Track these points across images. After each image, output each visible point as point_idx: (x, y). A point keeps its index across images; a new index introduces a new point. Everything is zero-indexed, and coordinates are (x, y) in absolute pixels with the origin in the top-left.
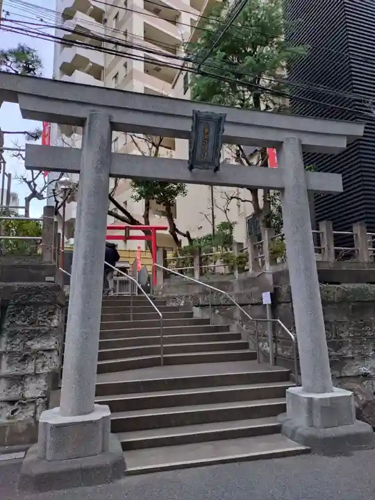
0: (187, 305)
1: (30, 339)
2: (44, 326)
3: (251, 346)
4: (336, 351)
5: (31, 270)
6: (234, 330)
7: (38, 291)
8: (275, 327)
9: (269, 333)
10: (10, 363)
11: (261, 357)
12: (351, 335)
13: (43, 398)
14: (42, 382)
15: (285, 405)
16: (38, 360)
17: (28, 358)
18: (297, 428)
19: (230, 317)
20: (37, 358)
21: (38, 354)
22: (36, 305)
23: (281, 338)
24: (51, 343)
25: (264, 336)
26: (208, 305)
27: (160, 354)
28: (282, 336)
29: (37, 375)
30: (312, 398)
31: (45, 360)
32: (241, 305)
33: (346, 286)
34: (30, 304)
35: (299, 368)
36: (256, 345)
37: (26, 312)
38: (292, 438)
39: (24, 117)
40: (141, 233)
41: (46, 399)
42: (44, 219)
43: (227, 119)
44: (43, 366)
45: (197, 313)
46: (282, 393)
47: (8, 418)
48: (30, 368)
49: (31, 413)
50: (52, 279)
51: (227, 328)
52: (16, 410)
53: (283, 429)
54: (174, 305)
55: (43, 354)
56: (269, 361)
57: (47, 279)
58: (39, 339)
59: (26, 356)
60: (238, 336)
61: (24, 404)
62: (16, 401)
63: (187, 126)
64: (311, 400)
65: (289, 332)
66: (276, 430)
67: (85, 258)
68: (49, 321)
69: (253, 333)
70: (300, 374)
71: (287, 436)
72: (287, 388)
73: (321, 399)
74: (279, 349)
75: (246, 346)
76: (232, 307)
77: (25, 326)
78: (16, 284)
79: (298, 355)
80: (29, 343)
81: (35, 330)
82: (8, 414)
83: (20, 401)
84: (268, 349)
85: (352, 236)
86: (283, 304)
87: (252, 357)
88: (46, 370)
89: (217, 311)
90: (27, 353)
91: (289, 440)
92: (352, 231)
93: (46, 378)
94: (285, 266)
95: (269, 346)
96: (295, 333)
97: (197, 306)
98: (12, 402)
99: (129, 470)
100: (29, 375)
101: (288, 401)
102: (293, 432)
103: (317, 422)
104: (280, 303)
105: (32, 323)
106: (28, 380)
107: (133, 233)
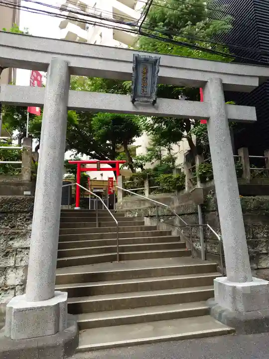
0: (139, 216)
1: (11, 239)
2: (23, 229)
3: (188, 246)
4: (253, 249)
5: (12, 187)
6: (175, 234)
7: (17, 201)
8: (205, 230)
9: (201, 235)
11: (195, 254)
12: (265, 236)
13: (21, 285)
14: (20, 273)
15: (213, 291)
16: (17, 256)
17: (10, 254)
18: (223, 311)
19: (172, 224)
20: (16, 254)
21: (17, 251)
22: (16, 213)
23: (209, 239)
25: (197, 238)
26: (155, 216)
27: (116, 252)
28: (210, 237)
29: (16, 268)
30: (235, 287)
31: (23, 255)
32: (179, 215)
33: (260, 197)
34: (11, 212)
35: (224, 262)
36: (191, 245)
37: (9, 218)
38: (220, 319)
40: (108, 166)
41: (23, 287)
44: (21, 260)
45: (147, 222)
46: (210, 282)
48: (11, 262)
50: (29, 193)
51: (170, 233)
53: (212, 312)
54: (130, 216)
55: (21, 251)
56: (201, 257)
57: (25, 193)
58: (18, 239)
59: (8, 252)
60: (178, 239)
61: (6, 290)
64: (234, 288)
65: (216, 234)
66: (206, 312)
68: (26, 226)
69: (188, 235)
70: (224, 266)
71: (215, 318)
72: (215, 278)
73: (243, 287)
74: (209, 247)
75: (184, 246)
76: (173, 217)
77: (7, 229)
79: (223, 252)
80: (11, 242)
81: (15, 233)
83: (2, 288)
84: (200, 247)
85: (264, 159)
86: (211, 213)
87: (188, 254)
89: (162, 220)
90: (9, 250)
91: (217, 321)
92: (264, 156)
93: (23, 270)
94: (212, 183)
95: (200, 245)
96: (221, 234)
97: (147, 217)
99: (81, 347)
100: (10, 267)
101: (215, 289)
102: (220, 314)
103: (241, 307)
104: (209, 212)
105: (13, 227)
106: (9, 271)
107: (103, 166)
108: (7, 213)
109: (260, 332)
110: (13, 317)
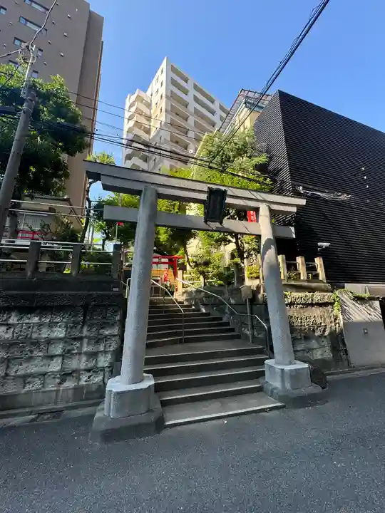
0: (196, 304)
1: (102, 328)
2: (112, 320)
3: (237, 330)
6: (225, 320)
7: (109, 297)
8: (252, 319)
9: (249, 322)
10: (88, 344)
13: (109, 367)
14: (109, 356)
15: (264, 371)
17: (100, 341)
18: (274, 389)
19: (223, 311)
20: (106, 341)
21: (106, 338)
22: (107, 306)
24: (116, 331)
25: (246, 324)
26: (209, 304)
27: (182, 336)
28: (257, 325)
29: (105, 352)
31: (111, 342)
32: (229, 305)
36: (240, 330)
37: (100, 311)
38: (272, 395)
39: (104, 189)
40: (166, 260)
41: (111, 369)
42: (113, 252)
43: (228, 193)
44: (110, 346)
45: (203, 309)
46: (261, 362)
47: (86, 381)
48: (102, 347)
49: (101, 378)
50: (117, 289)
51: (221, 319)
52: (91, 376)
53: (265, 389)
54: (188, 304)
55: (110, 338)
56: (249, 341)
57: (114, 289)
58: (108, 328)
59: (99, 339)
60: (228, 324)
61: (97, 372)
62: (92, 370)
63: (204, 197)
64: (283, 370)
65: (264, 324)
66: (260, 389)
67: (139, 278)
68: (115, 317)
69: (238, 322)
71: (268, 394)
72: (265, 359)
73: (289, 370)
74: (255, 333)
75: (233, 330)
76: (224, 305)
78: (95, 292)
80: (101, 331)
81: (105, 323)
82: (86, 378)
83: (94, 370)
84: (248, 333)
85: (296, 263)
87: (238, 337)
88: (112, 348)
89: (215, 308)
90: (100, 337)
91: (270, 398)
93: (111, 354)
95: (248, 331)
97: (203, 305)
98: (89, 371)
99: (167, 423)
100: (101, 352)
101: (266, 369)
102: (272, 392)
103: (288, 386)
104: (256, 305)
105: (104, 318)
106: (100, 355)
107: (163, 260)
108: (99, 306)
109: (304, 407)
110: (112, 399)
